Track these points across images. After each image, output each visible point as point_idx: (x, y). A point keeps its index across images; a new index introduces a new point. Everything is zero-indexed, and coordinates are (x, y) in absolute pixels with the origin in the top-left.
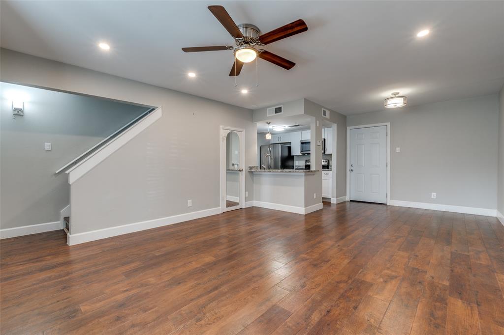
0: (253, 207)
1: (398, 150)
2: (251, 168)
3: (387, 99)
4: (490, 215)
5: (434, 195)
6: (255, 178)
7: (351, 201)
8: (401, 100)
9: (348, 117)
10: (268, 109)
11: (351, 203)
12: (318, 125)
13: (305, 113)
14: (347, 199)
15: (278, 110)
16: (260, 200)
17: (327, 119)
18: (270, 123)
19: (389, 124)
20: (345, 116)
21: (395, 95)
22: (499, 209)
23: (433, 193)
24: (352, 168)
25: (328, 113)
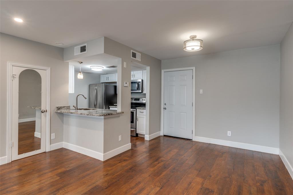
0: (63, 148)
1: (201, 91)
2: (59, 108)
3: (185, 42)
4: (273, 154)
5: (229, 133)
6: (65, 119)
7: (165, 136)
8: (198, 43)
9: (162, 61)
10: (75, 47)
11: (165, 137)
12: (125, 66)
13: (105, 52)
14: (162, 134)
15: (83, 49)
16: (68, 141)
17: (137, 61)
18: (82, 63)
19: (194, 68)
20: (159, 60)
21: (193, 38)
22: (281, 147)
23: (228, 132)
24: (165, 106)
25: (138, 55)
